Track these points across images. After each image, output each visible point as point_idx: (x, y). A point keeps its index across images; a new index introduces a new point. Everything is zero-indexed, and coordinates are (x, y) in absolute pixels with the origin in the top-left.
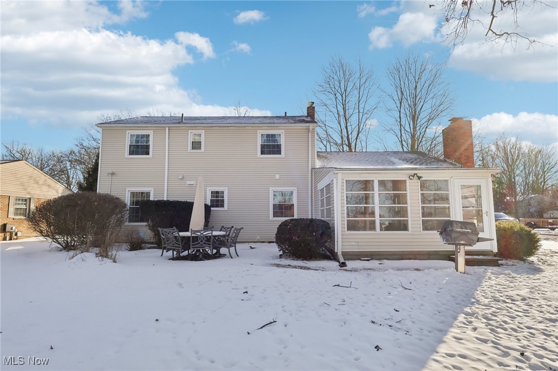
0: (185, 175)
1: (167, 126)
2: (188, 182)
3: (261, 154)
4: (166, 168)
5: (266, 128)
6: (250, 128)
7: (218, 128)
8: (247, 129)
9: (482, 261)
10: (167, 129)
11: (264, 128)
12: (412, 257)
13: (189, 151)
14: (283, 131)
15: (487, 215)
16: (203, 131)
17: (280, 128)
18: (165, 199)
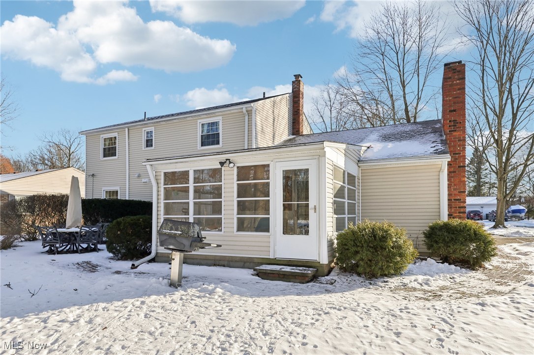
0: (141, 173)
1: (126, 127)
2: (144, 180)
3: (202, 146)
4: (127, 168)
5: (205, 116)
6: (191, 118)
7: (164, 123)
8: (189, 121)
9: (284, 275)
10: (127, 129)
11: (202, 117)
12: (226, 263)
13: (143, 149)
14: (220, 118)
15: (315, 212)
16: (153, 128)
17: (217, 114)
18: (127, 199)
